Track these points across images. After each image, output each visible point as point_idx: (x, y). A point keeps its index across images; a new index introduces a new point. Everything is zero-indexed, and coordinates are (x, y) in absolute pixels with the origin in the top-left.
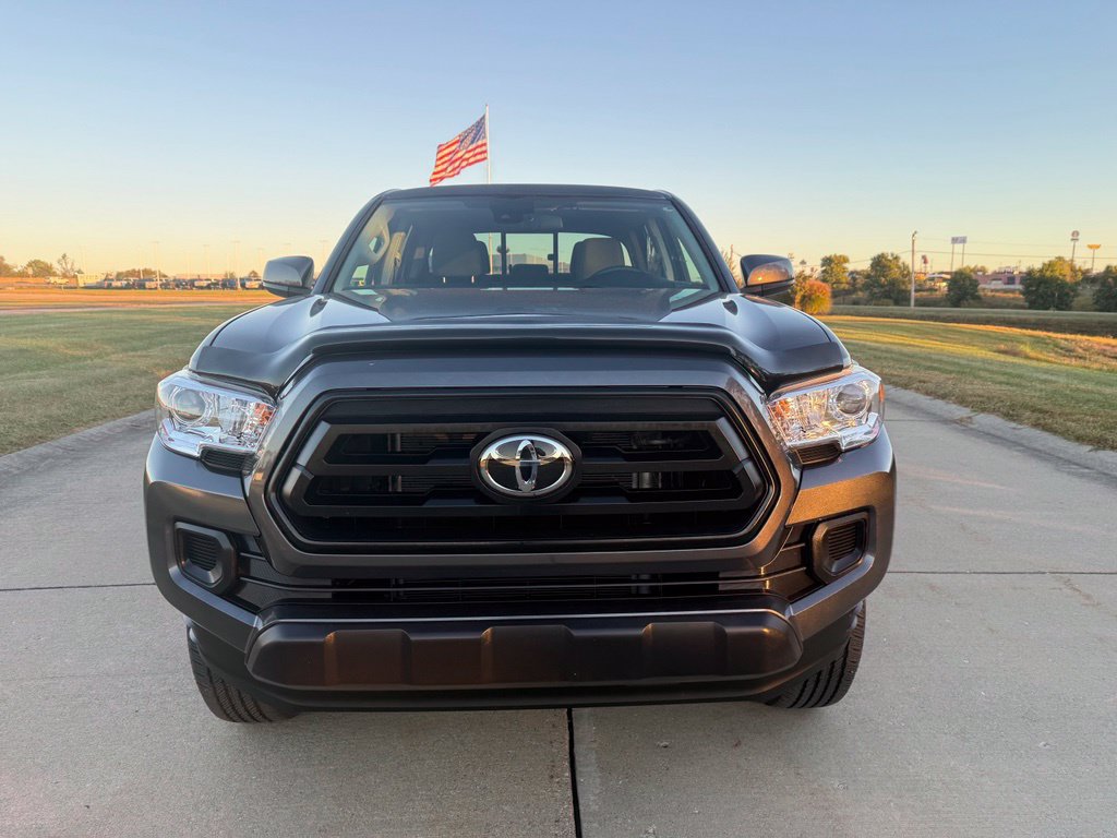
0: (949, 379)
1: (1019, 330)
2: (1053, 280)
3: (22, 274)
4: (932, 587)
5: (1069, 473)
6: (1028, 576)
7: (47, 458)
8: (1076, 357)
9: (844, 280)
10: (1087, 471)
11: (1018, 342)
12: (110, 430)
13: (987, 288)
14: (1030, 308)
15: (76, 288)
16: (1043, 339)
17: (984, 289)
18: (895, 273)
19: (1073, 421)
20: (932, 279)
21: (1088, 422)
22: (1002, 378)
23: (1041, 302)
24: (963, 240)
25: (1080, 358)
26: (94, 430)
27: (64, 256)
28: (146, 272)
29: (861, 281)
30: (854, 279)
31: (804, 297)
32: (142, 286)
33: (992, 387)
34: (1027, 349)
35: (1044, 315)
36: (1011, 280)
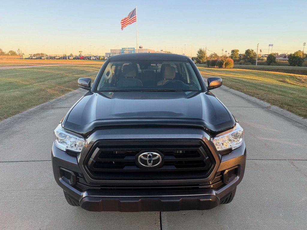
0: (265, 93)
1: (286, 74)
2: (297, 57)
3: (8, 55)
4: (256, 164)
5: (296, 126)
6: (282, 161)
7: (20, 118)
8: (302, 82)
9: (237, 57)
10: (301, 125)
11: (286, 77)
12: (36, 109)
13: (278, 59)
14: (290, 66)
15: (22, 59)
16: (293, 76)
17: (277, 60)
18: (252, 55)
19: (298, 109)
20: (263, 57)
21: (303, 109)
22: (280, 93)
23: (293, 63)
24: (272, 45)
25: (303, 82)
26: (32, 109)
27: (19, 50)
28: (42, 54)
29: (242, 57)
30: (240, 56)
31: (226, 63)
32: (40, 58)
33: (277, 96)
34: (288, 80)
35: (294, 68)
36: (285, 57)
